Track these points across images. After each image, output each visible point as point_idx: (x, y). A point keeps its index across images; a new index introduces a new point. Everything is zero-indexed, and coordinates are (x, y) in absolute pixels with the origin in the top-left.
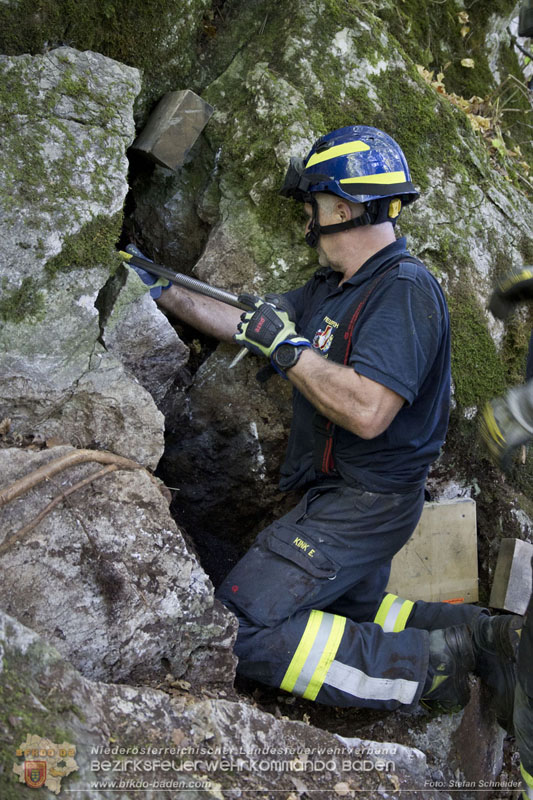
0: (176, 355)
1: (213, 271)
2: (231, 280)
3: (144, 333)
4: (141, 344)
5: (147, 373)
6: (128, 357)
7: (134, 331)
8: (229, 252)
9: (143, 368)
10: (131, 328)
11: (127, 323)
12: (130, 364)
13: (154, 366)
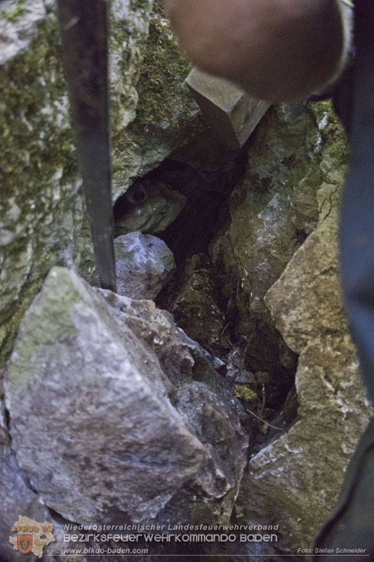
0: (173, 457)
1: (293, 304)
2: (324, 322)
3: (91, 409)
4: (88, 427)
5: (113, 478)
6: (68, 445)
7: (68, 401)
8: (325, 272)
9: (103, 468)
10: (61, 395)
11: (50, 383)
12: (74, 457)
13: (126, 469)
